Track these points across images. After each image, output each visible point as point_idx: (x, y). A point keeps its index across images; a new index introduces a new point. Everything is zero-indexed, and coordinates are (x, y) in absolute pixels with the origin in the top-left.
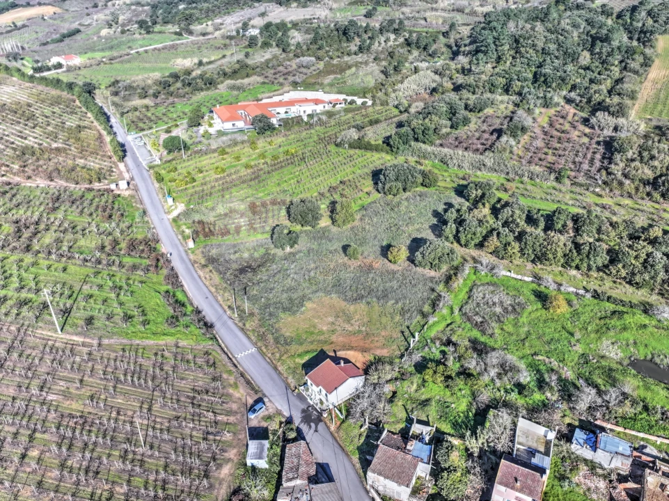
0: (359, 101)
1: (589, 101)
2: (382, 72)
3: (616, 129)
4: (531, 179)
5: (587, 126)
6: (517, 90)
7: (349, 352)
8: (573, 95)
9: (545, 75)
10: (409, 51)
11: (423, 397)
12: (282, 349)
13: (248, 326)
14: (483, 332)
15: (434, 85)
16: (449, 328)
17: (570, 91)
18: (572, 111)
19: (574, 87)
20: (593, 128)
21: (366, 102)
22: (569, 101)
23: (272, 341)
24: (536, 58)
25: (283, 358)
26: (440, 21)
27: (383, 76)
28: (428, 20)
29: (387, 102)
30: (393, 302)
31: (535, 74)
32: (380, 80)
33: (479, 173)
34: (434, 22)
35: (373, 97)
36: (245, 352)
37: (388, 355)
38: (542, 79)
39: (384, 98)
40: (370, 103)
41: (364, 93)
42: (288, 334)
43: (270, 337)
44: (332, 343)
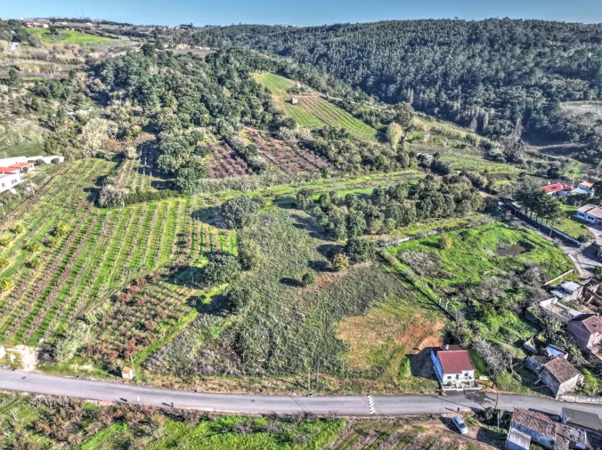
0: (48, 160)
1: (263, 121)
2: (41, 125)
3: (297, 137)
4: (307, 181)
5: (277, 138)
6: (208, 121)
7: (424, 342)
8: (247, 119)
9: (217, 107)
10: (46, 101)
11: (497, 329)
12: (384, 378)
13: (332, 388)
14: (448, 278)
15: (116, 130)
16: (435, 288)
17: (242, 117)
18: (256, 131)
19: (244, 114)
20: (282, 139)
21: (57, 160)
22: (247, 124)
23: (368, 381)
24: (197, 95)
25: (397, 383)
26: (38, 69)
27: (47, 130)
28: (21, 68)
29: (82, 154)
30: (385, 294)
31: (207, 107)
32: (47, 135)
33: (268, 188)
34: (30, 70)
35: (63, 152)
36: (370, 405)
37: (444, 325)
38: (217, 110)
39: (76, 151)
40: (62, 159)
41: (46, 151)
42: (368, 367)
43: (361, 380)
44: (404, 346)
